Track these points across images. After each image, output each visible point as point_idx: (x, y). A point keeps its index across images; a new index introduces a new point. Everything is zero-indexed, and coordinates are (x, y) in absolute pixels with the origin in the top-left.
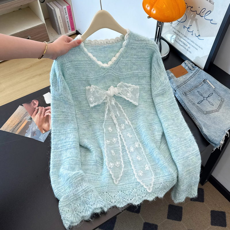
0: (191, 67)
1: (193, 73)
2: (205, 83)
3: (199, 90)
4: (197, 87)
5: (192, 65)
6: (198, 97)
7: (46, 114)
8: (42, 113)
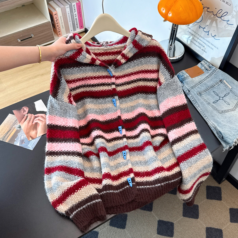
0: (207, 67)
1: (209, 73)
2: (221, 83)
3: (215, 90)
4: (213, 87)
5: (208, 65)
6: (213, 97)
7: (35, 122)
8: (31, 120)
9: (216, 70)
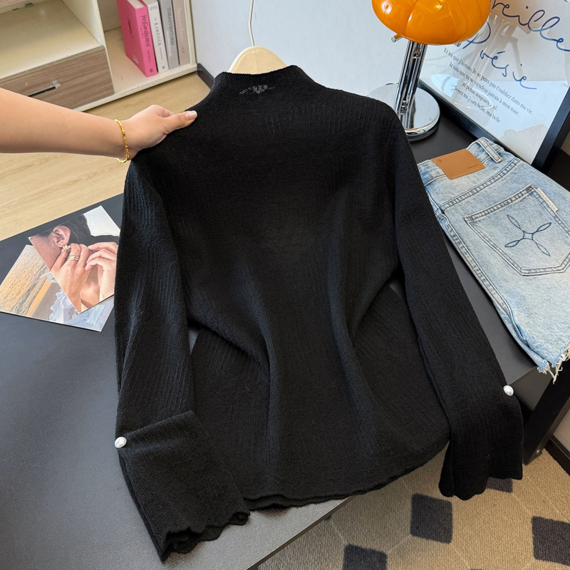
0: (493, 154)
1: (499, 170)
2: (530, 194)
3: (512, 213)
4: (508, 203)
5: (497, 148)
6: (507, 231)
7: (91, 263)
8: (80, 260)
9: (516, 162)
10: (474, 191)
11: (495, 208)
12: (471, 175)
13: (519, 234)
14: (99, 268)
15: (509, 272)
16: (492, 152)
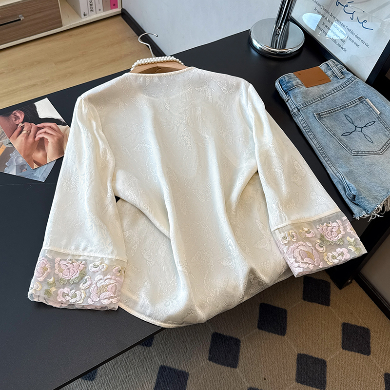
0: (337, 72)
1: (341, 84)
2: (361, 102)
3: (347, 113)
4: (346, 107)
5: (340, 68)
6: (344, 125)
7: (39, 136)
8: (31, 133)
9: (353, 79)
10: (322, 97)
11: (336, 109)
12: (321, 86)
13: (353, 128)
14: (45, 140)
15: (343, 152)
16: (336, 71)
